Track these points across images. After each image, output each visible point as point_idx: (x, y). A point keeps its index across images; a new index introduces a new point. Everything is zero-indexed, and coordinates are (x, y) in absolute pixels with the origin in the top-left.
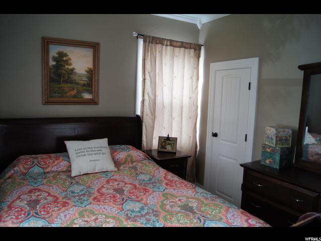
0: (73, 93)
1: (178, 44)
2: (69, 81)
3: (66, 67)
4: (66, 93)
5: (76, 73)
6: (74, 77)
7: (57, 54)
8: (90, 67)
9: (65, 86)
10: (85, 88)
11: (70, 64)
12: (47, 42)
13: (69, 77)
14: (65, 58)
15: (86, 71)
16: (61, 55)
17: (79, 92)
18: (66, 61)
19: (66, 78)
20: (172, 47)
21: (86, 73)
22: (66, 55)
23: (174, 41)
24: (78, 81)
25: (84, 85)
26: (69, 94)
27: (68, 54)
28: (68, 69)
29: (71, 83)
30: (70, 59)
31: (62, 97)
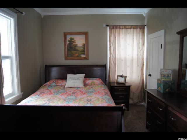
0: (77, 55)
1: (129, 27)
2: (75, 50)
3: (74, 44)
4: (74, 55)
5: (78, 46)
6: (77, 48)
7: (70, 39)
8: (84, 43)
9: (74, 52)
10: (82, 52)
11: (75, 43)
12: (65, 34)
13: (75, 48)
14: (73, 40)
15: (82, 45)
16: (71, 39)
17: (80, 54)
18: (74, 41)
19: (74, 48)
20: (126, 29)
21: (82, 46)
22: (73, 39)
23: (127, 26)
24: (79, 50)
25: (82, 51)
26: (75, 55)
27: (74, 38)
28: (74, 45)
29: (76, 50)
30: (75, 40)
31: (72, 56)
